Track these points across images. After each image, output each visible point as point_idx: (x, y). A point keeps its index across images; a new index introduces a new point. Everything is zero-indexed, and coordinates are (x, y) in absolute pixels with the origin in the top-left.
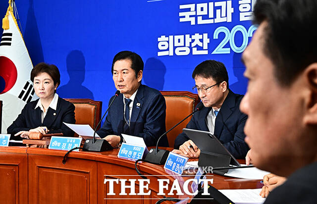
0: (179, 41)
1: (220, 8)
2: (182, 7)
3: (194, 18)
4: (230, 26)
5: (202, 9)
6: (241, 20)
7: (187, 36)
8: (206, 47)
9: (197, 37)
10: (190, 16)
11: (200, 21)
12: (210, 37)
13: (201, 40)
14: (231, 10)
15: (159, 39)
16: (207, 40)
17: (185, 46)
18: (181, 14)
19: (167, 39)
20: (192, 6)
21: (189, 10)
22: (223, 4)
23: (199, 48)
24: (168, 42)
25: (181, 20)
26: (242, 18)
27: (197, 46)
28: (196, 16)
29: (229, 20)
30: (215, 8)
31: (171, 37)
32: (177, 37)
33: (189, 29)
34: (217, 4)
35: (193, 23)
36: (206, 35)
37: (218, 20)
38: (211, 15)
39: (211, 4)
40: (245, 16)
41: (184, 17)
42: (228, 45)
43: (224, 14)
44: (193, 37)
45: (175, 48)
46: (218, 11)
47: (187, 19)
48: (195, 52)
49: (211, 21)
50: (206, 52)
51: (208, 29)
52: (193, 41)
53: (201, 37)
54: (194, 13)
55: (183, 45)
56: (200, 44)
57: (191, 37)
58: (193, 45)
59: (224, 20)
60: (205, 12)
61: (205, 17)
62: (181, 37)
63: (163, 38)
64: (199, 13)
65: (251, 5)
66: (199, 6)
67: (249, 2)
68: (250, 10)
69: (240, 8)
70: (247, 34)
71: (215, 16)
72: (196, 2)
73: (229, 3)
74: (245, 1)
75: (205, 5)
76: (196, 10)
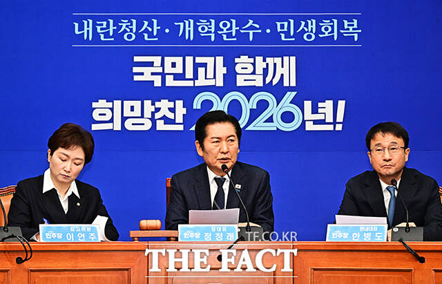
0: (132, 109)
1: (205, 65)
2: (137, 59)
3: (159, 77)
4: (221, 92)
5: (174, 65)
6: (239, 84)
7: (148, 103)
8: (179, 119)
9: (164, 104)
10: (153, 74)
11: (170, 82)
12: (188, 105)
13: (172, 110)
14: (222, 70)
15: (94, 105)
16: (181, 111)
17: (142, 116)
18: (135, 70)
19: (110, 105)
20: (157, 60)
21: (151, 64)
22: (209, 60)
23: (167, 121)
24: (112, 109)
25: (136, 78)
26: (240, 81)
27: (164, 118)
28: (163, 75)
29: (220, 83)
30: (196, 66)
31: (117, 103)
32: (128, 104)
33: (147, 92)
34: (199, 60)
35: (158, 83)
36: (179, 103)
37: (201, 82)
38: (189, 74)
39: (189, 60)
40: (245, 80)
41: (142, 74)
43: (210, 75)
44: (158, 104)
45: (124, 119)
46: (201, 70)
47: (147, 77)
48: (161, 126)
49: (190, 84)
50: (181, 128)
51: (187, 95)
52: (158, 110)
53: (171, 105)
54: (160, 70)
55: (140, 115)
56: (171, 116)
57: (153, 104)
58: (157, 116)
59: (211, 83)
60: (179, 70)
61: (177, 77)
62: (137, 104)
63: (102, 103)
64: (168, 69)
65: (254, 64)
66: (168, 60)
67: (252, 60)
68: (254, 73)
69: (238, 69)
70: (248, 106)
71: (196, 77)
72: (163, 54)
73: (220, 60)
74: (244, 58)
75: (179, 60)
76: (163, 65)
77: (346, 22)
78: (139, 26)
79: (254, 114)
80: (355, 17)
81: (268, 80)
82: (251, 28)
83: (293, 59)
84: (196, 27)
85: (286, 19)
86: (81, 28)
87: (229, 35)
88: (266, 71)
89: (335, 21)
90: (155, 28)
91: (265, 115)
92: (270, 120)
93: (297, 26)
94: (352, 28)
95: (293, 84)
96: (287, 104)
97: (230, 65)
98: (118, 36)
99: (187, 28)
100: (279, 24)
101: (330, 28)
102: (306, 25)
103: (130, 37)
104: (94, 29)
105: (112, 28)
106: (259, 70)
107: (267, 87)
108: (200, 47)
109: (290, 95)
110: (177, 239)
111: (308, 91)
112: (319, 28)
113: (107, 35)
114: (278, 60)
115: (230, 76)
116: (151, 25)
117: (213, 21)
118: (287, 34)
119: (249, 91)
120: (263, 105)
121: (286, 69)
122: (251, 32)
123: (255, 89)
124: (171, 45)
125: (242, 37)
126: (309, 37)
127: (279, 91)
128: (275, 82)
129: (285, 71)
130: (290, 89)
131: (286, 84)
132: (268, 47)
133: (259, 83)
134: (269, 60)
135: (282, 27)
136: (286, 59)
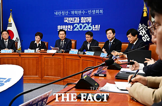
0: (64, 27)
1: (76, 19)
2: (65, 18)
3: (68, 21)
4: (78, 24)
5: (71, 19)
6: (81, 22)
8: (72, 29)
9: (69, 26)
10: (67, 21)
11: (70, 22)
12: (73, 26)
13: (70, 27)
14: (79, 20)
16: (72, 27)
17: (66, 28)
18: (64, 20)
19: (60, 26)
20: (68, 18)
21: (67, 19)
22: (76, 18)
23: (70, 29)
24: (61, 27)
25: (65, 22)
26: (82, 22)
27: (69, 28)
28: (69, 21)
29: (78, 22)
30: (74, 19)
31: (62, 26)
32: (63, 26)
33: (66, 24)
34: (75, 18)
35: (68, 22)
36: (72, 26)
37: (75, 22)
38: (73, 21)
39: (73, 18)
42: (78, 29)
43: (77, 21)
46: (75, 20)
47: (66, 21)
48: (69, 30)
49: (73, 22)
50: (72, 30)
51: (73, 24)
52: (68, 27)
53: (70, 26)
54: (68, 20)
56: (70, 28)
58: (68, 28)
59: (77, 22)
60: (71, 20)
61: (71, 21)
62: (65, 26)
63: (59, 26)
64: (70, 20)
65: (84, 19)
66: (70, 18)
67: (84, 18)
68: (84, 20)
69: (81, 19)
70: (83, 26)
71: (74, 21)
72: (69, 17)
73: (78, 18)
74: (82, 18)
75: (71, 18)
76: (69, 19)
77: (100, 10)
78: (65, 12)
79: (84, 28)
80: (102, 9)
81: (86, 21)
82: (84, 12)
83: (91, 17)
84: (74, 12)
85: (90, 10)
86: (56, 13)
87: (80, 13)
88: (86, 20)
89: (98, 10)
90: (68, 13)
91: (86, 28)
92: (87, 29)
93: (92, 11)
94: (101, 11)
95: (91, 22)
96: (90, 26)
97: (80, 19)
98: (62, 14)
99: (73, 12)
100: (88, 11)
101: (97, 11)
102: (93, 11)
103: (63, 14)
104: (58, 13)
105: (61, 13)
106: (85, 20)
107: (86, 23)
108: (75, 16)
109: (90, 24)
110: (47, 52)
111: (93, 23)
112: (95, 11)
113: (60, 14)
114: (88, 18)
115: (80, 21)
116: (67, 12)
117: (77, 11)
118: (90, 13)
119: (83, 23)
120: (86, 26)
121: (90, 19)
122: (84, 13)
123: (84, 23)
124: (70, 16)
125: (82, 14)
126: (94, 13)
127: (88, 23)
128: (88, 22)
129: (89, 20)
130: (90, 23)
131: (90, 22)
132: (87, 15)
133: (85, 22)
134: (87, 18)
135: (89, 11)
136: (90, 17)
